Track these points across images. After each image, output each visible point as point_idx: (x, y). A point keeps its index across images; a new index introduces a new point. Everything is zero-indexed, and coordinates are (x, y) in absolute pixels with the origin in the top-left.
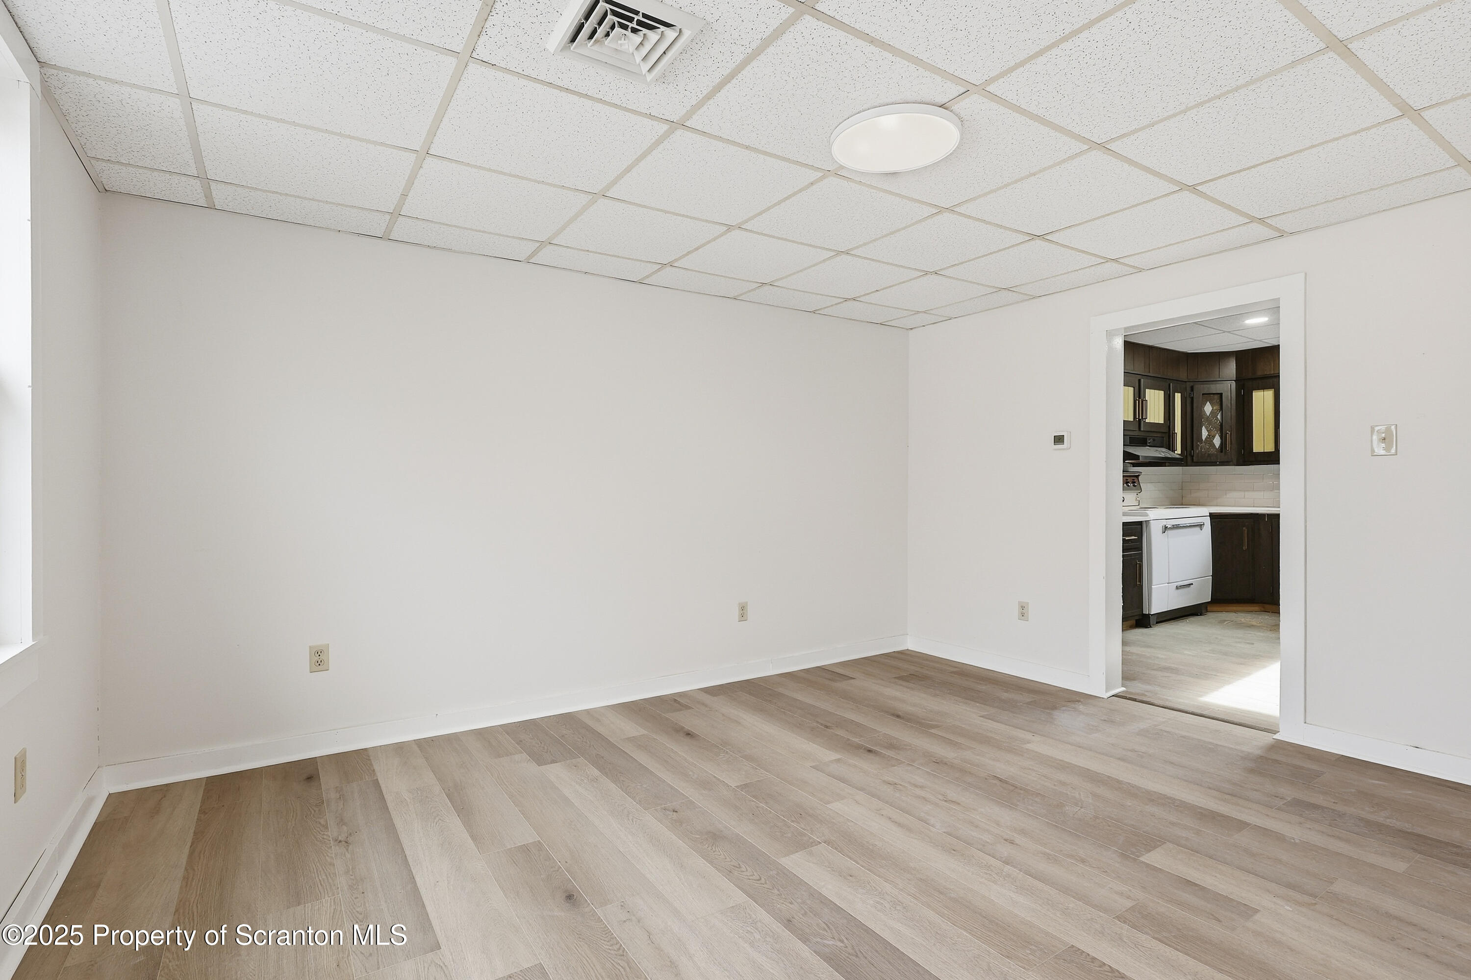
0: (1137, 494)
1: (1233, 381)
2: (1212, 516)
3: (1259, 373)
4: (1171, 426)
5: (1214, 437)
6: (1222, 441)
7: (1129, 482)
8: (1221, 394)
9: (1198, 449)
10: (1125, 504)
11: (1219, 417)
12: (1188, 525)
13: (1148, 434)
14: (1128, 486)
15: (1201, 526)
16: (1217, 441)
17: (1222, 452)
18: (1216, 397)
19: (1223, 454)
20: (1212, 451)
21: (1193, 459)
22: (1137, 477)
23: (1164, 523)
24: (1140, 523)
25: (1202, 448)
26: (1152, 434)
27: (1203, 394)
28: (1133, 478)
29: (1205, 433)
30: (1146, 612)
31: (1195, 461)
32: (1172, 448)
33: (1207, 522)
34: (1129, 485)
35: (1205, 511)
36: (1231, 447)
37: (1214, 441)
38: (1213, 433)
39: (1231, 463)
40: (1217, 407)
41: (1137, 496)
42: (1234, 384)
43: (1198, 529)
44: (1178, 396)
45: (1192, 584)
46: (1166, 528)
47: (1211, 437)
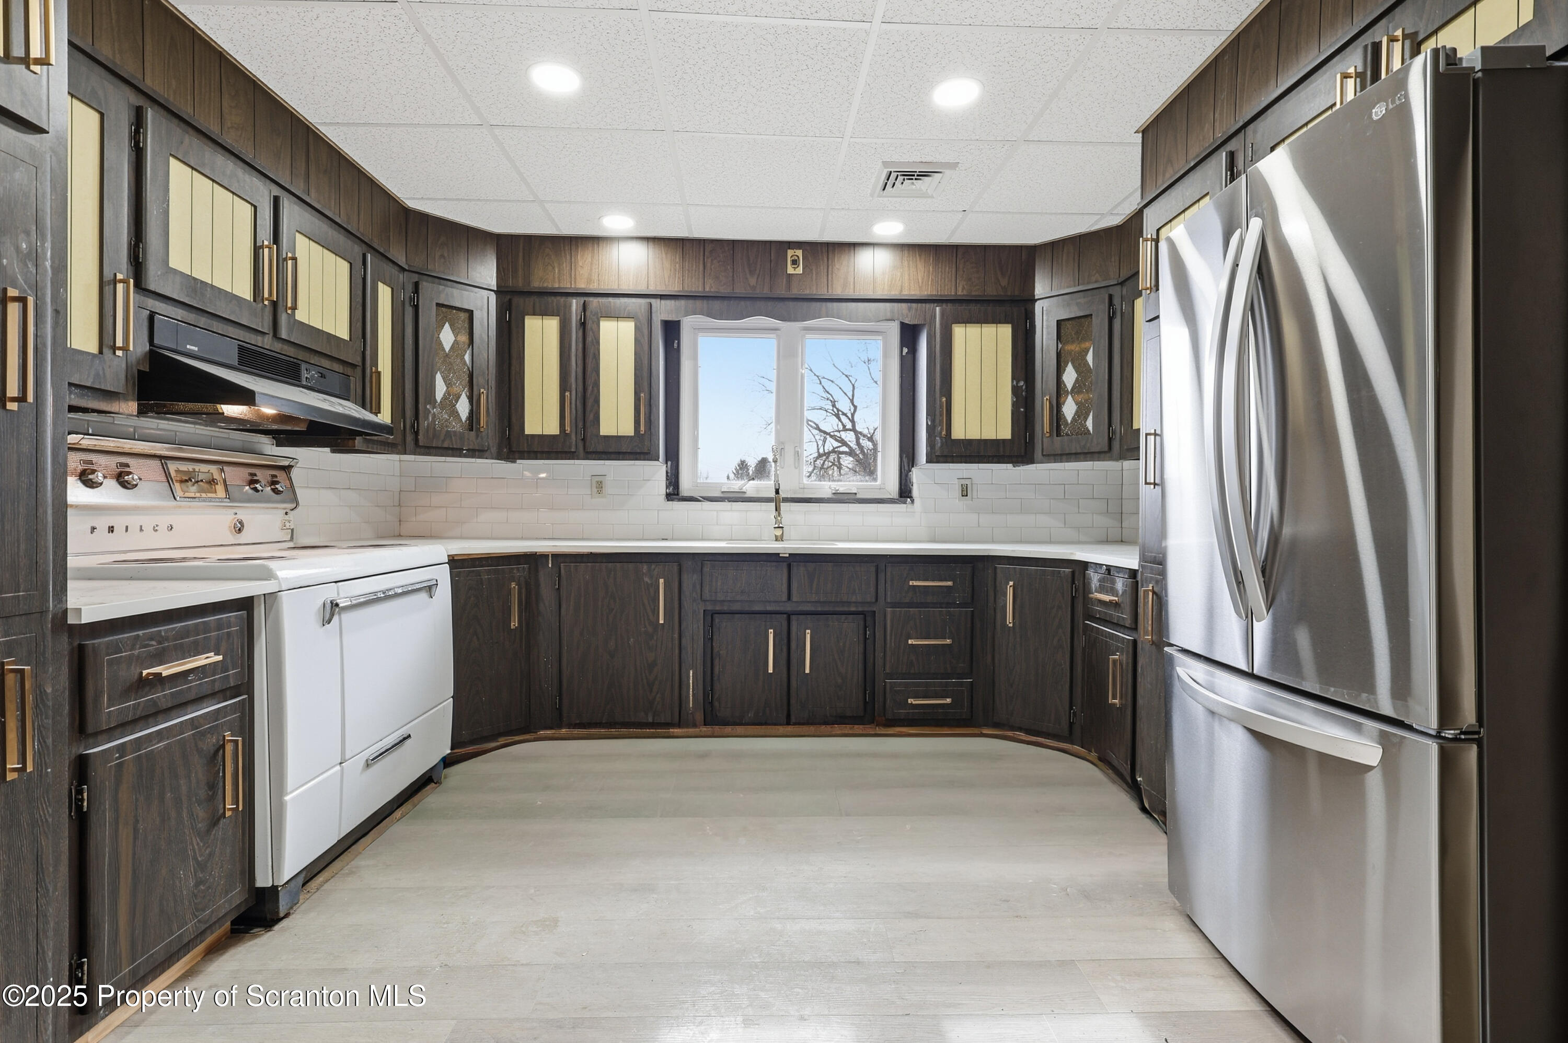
0: (286, 513)
1: (493, 293)
2: (455, 562)
3: (536, 284)
4: (368, 353)
5: (458, 397)
6: (472, 407)
7: (257, 482)
8: (470, 313)
9: (428, 418)
10: (244, 537)
11: (467, 358)
12: (400, 591)
13: (301, 355)
14: (256, 490)
15: (430, 589)
16: (463, 407)
17: (471, 430)
18: (463, 316)
19: (473, 433)
20: (456, 427)
21: (416, 441)
22: (287, 469)
23: (330, 593)
24: (246, 604)
25: (434, 416)
26: (315, 360)
27: (438, 305)
28: (274, 472)
29: (440, 389)
30: (263, 880)
31: (421, 444)
32: (369, 401)
33: (443, 576)
34: (260, 488)
35: (439, 551)
36: (487, 422)
37: (457, 406)
38: (455, 390)
39: (487, 454)
40: (464, 338)
41: (287, 517)
42: (493, 297)
43: (423, 596)
44: (384, 293)
45: (409, 736)
46: (333, 609)
47: (450, 400)
